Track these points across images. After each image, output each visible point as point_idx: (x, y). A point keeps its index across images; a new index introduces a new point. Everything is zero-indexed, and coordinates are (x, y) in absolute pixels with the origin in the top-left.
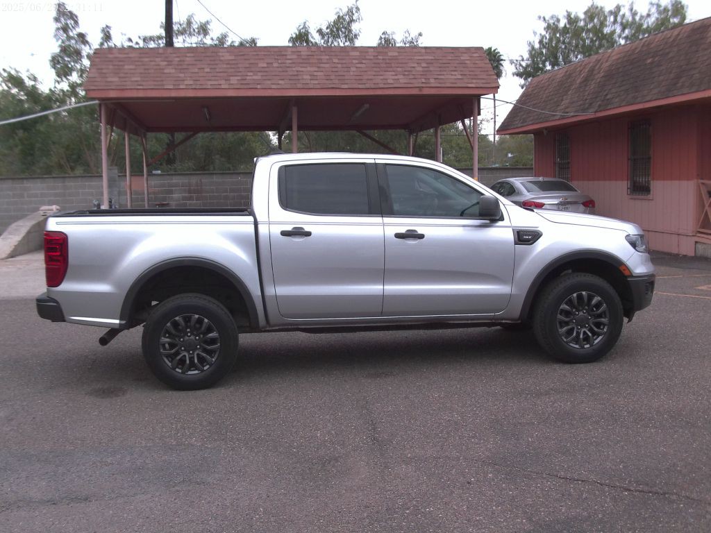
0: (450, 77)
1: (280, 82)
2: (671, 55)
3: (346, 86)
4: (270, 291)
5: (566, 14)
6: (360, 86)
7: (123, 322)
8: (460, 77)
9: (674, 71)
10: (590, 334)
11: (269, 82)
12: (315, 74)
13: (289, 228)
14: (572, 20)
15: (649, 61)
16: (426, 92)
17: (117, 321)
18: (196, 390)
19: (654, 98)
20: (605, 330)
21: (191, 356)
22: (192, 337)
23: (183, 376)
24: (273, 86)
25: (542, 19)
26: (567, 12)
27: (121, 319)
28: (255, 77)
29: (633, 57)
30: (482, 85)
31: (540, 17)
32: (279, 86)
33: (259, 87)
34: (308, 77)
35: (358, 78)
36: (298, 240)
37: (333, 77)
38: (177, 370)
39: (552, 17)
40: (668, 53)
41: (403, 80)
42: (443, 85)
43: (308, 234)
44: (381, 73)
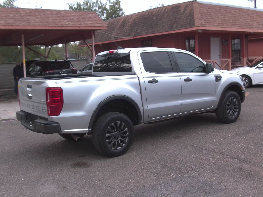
0: (88, 22)
1: (23, 23)
2: (165, 16)
3: (50, 25)
4: (146, 107)
5: (77, 3)
6: (56, 25)
7: (90, 129)
8: (92, 23)
9: (169, 22)
10: (234, 112)
11: (17, 23)
12: (36, 20)
13: (151, 79)
14: (79, 5)
15: (155, 18)
16: (82, 28)
17: (87, 129)
18: (119, 156)
19: (164, 31)
20: (237, 110)
21: (117, 140)
22: (117, 132)
23: (115, 150)
24: (20, 25)
25: (68, 4)
26: (77, 2)
27: (89, 128)
28: (11, 21)
29: (145, 17)
30: (101, 26)
31: (67, 4)
32: (23, 25)
33: (14, 25)
34: (33, 21)
35: (53, 22)
36: (154, 84)
37: (43, 22)
38: (113, 148)
39: (71, 4)
40: (163, 16)
41: (72, 24)
42: (87, 26)
43: (157, 81)
44: (62, 20)
